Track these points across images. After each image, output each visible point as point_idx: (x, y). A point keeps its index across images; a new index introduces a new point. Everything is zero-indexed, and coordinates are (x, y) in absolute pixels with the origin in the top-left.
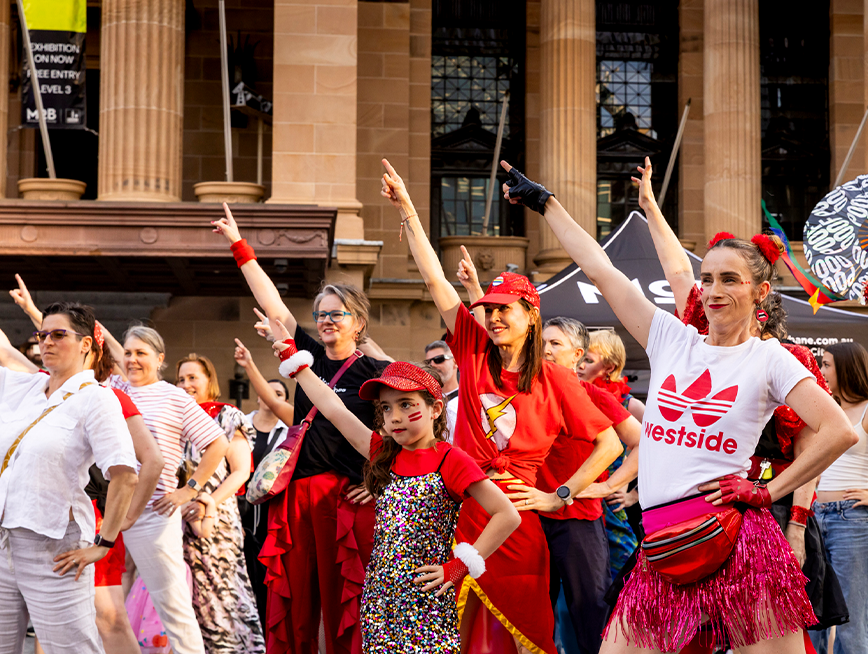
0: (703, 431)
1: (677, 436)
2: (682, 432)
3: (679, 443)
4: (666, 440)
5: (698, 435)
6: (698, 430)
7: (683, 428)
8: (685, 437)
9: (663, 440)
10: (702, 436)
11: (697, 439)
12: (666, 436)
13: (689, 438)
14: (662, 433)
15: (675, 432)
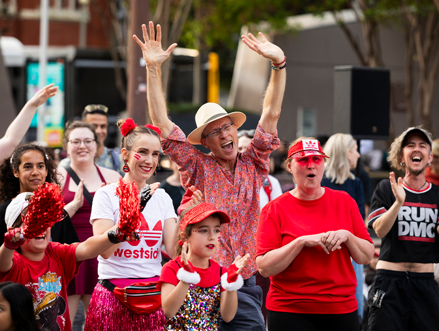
0: (152, 249)
1: (139, 254)
2: (142, 251)
3: (142, 257)
4: (134, 256)
5: (150, 252)
6: (149, 248)
7: (142, 249)
8: (144, 253)
9: (132, 256)
10: (152, 252)
11: (149, 254)
12: (133, 254)
13: (146, 253)
14: (131, 253)
15: (138, 252)
